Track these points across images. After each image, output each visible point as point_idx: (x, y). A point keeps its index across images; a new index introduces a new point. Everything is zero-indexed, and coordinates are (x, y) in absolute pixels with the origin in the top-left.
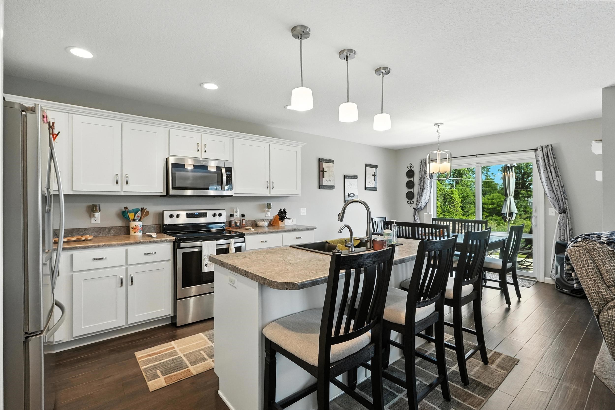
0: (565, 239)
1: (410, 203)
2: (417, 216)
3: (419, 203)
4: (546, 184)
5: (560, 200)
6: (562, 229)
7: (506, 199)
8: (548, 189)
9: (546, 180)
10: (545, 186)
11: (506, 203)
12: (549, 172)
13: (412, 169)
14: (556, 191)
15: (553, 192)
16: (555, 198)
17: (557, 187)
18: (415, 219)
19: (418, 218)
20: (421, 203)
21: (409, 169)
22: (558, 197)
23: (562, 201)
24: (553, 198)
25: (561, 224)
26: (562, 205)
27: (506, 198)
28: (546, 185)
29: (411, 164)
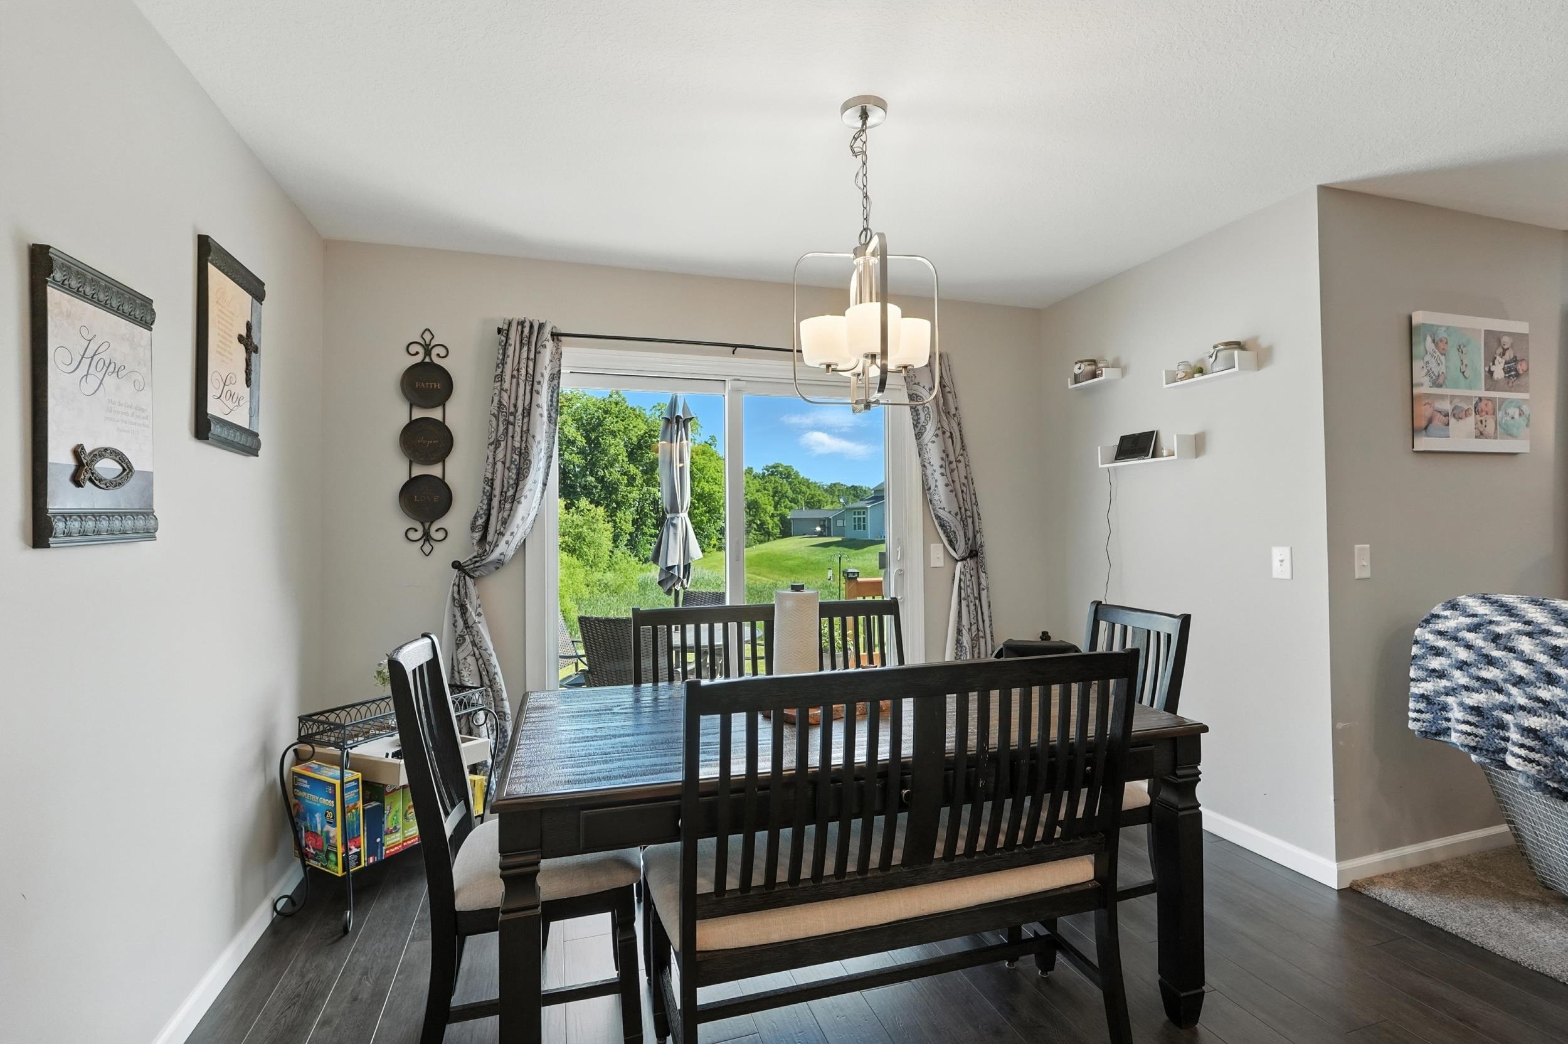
0: (978, 634)
1: (427, 537)
2: (475, 602)
3: (502, 534)
4: (943, 470)
5: (970, 520)
6: (971, 605)
7: (674, 522)
8: (947, 485)
9: (942, 459)
10: (937, 475)
11: (675, 534)
12: (948, 434)
13: (436, 360)
14: (962, 492)
15: (956, 496)
16: (959, 517)
17: (965, 481)
18: (466, 622)
19: (479, 615)
20: (507, 537)
21: (418, 359)
22: (966, 510)
23: (973, 522)
24: (956, 514)
25: (969, 591)
26: (971, 535)
27: (672, 519)
28: (942, 474)
29: (427, 336)
